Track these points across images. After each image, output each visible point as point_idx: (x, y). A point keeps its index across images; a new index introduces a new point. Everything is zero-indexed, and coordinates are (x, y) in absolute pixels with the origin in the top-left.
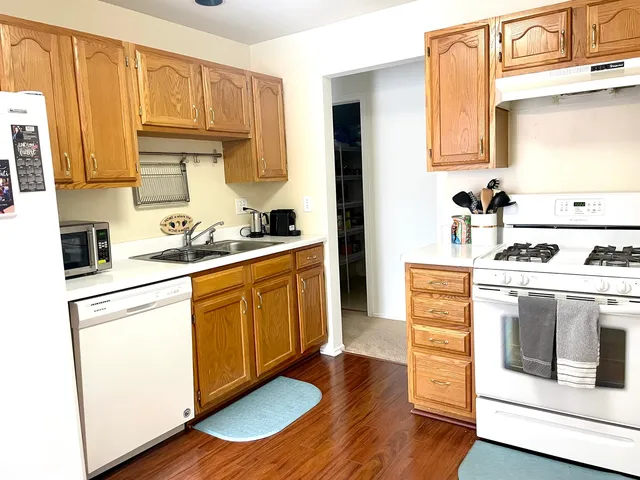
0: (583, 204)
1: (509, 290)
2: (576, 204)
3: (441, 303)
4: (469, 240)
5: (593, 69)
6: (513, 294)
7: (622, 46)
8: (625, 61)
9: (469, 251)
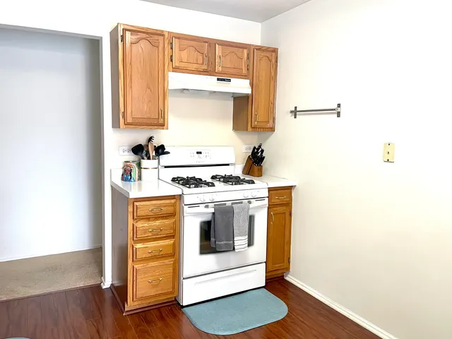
0: (200, 153)
1: (204, 205)
2: (198, 153)
3: (158, 223)
4: (140, 178)
5: (218, 79)
6: (207, 207)
7: (232, 71)
8: (232, 79)
9: (140, 186)
